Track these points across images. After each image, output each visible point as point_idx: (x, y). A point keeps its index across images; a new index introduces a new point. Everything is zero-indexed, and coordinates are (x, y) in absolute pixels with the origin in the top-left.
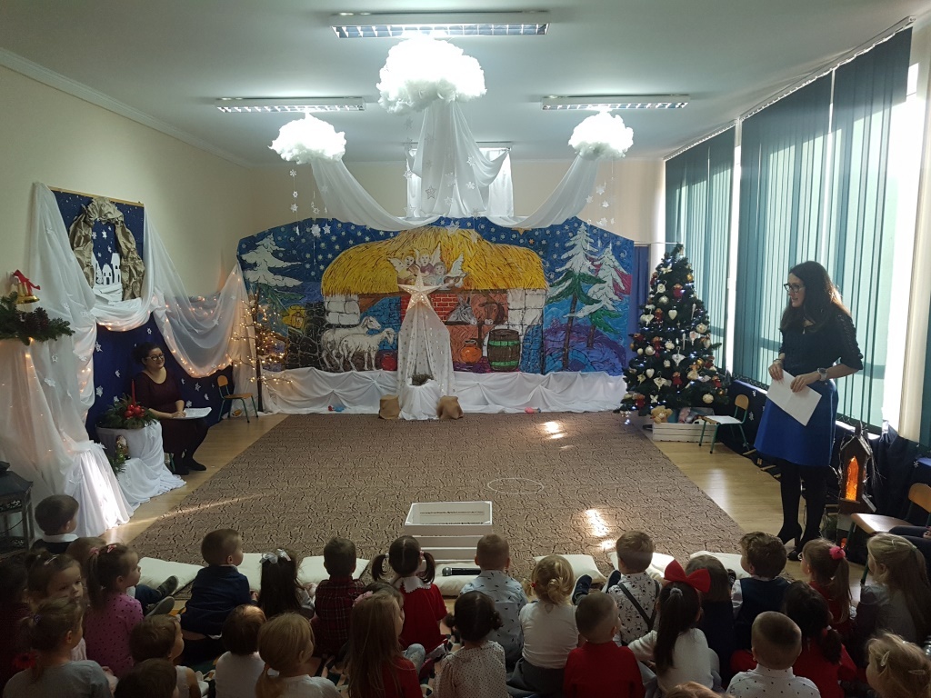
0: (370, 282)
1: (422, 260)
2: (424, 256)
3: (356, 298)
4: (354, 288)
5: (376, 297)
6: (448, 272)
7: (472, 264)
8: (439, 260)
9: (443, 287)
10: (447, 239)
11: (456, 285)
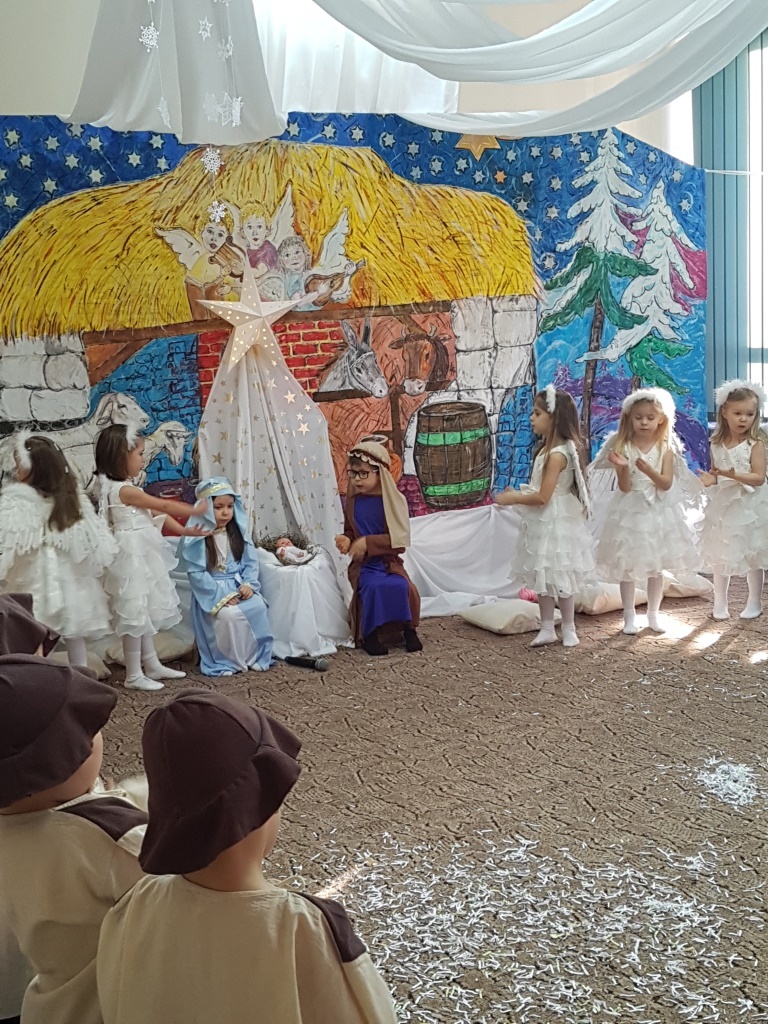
0: (112, 300)
1: (248, 233)
2: (253, 220)
3: (75, 344)
4: (70, 317)
5: (130, 339)
6: (314, 262)
7: (370, 240)
8: (292, 233)
9: (303, 302)
10: (307, 174)
11: (336, 295)
